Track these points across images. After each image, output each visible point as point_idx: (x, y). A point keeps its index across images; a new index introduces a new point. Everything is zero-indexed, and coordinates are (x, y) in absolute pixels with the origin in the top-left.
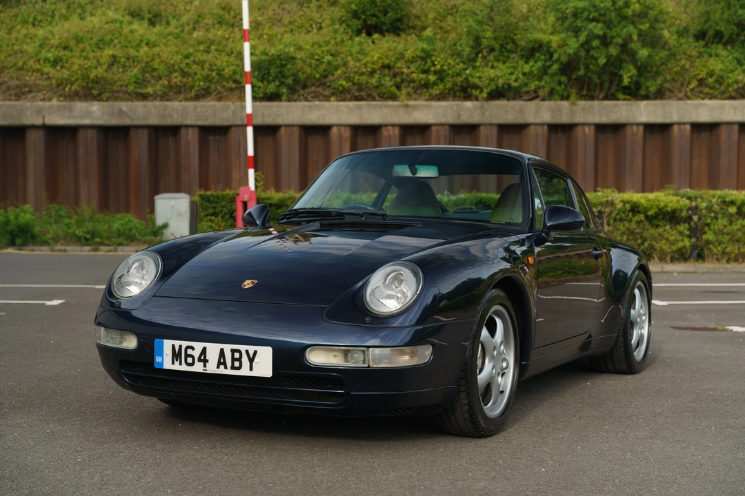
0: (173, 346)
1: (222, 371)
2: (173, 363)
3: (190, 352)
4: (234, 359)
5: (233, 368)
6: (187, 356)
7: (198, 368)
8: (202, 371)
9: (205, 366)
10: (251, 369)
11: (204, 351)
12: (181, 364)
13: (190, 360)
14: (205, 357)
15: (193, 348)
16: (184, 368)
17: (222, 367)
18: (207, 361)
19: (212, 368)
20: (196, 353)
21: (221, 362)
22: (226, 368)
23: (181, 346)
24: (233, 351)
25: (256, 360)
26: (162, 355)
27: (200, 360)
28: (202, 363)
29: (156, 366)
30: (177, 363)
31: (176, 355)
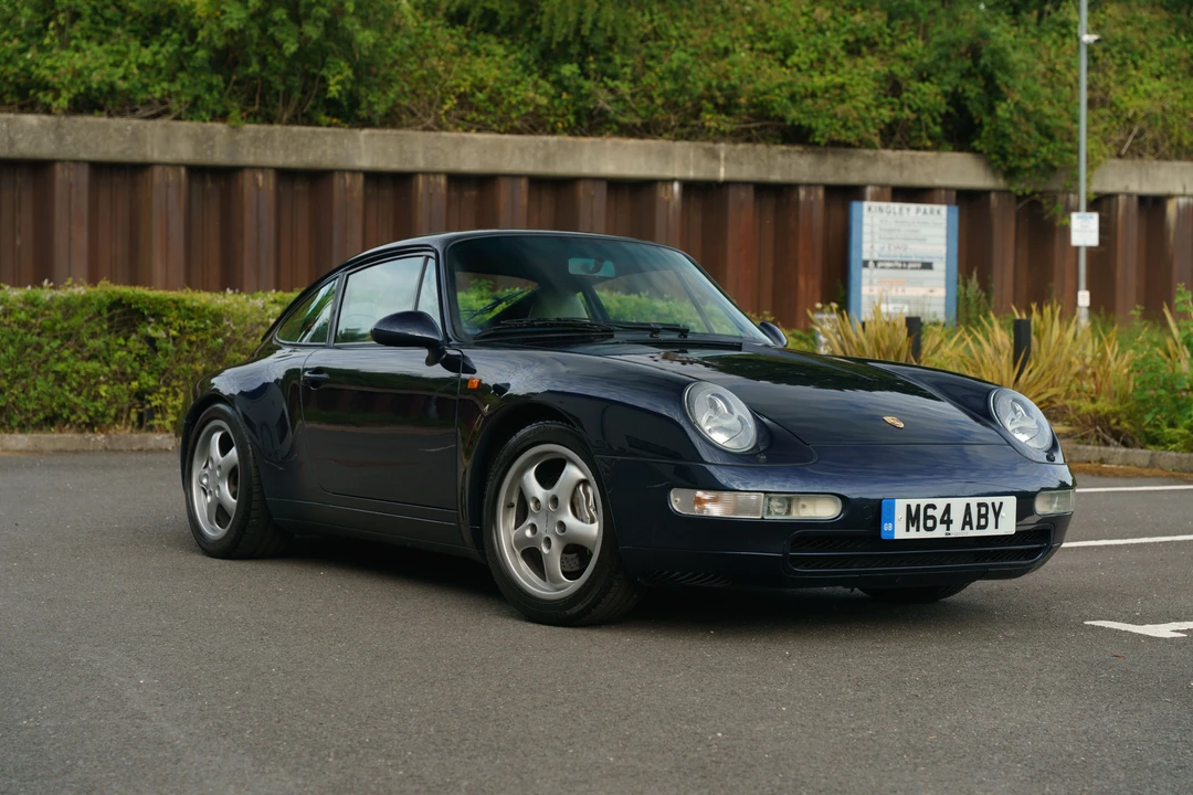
0: (909, 506)
1: (968, 533)
2: (908, 530)
3: (930, 512)
4: (980, 516)
5: (980, 527)
6: (927, 517)
7: (940, 532)
8: (944, 536)
9: (948, 529)
10: (996, 527)
11: (948, 509)
12: (918, 530)
13: (930, 523)
14: (949, 518)
15: (934, 507)
16: (923, 534)
17: (967, 527)
18: (951, 522)
19: (956, 530)
20: (938, 513)
21: (967, 522)
22: (971, 528)
23: (918, 506)
24: (979, 505)
25: (1002, 513)
26: (892, 520)
27: (942, 522)
28: (945, 526)
29: (884, 536)
30: (913, 529)
31: (912, 519)
